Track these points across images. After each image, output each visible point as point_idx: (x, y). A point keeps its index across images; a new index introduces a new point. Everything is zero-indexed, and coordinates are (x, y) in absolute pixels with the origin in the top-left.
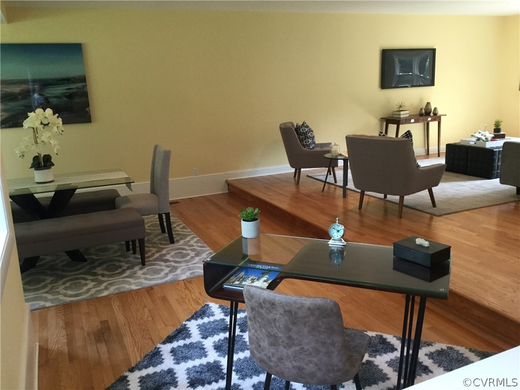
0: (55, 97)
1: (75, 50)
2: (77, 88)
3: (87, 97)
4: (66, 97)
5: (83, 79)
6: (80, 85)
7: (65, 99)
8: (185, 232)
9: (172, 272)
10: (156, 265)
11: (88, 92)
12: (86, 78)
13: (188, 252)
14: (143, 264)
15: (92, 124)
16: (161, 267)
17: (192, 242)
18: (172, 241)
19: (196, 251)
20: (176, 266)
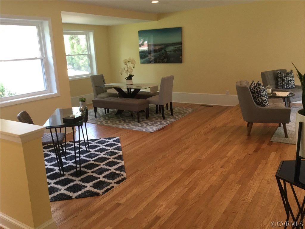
0: (170, 51)
1: (179, 30)
2: (178, 47)
3: (181, 51)
4: (173, 51)
5: (180, 43)
6: (178, 46)
7: (173, 52)
8: (179, 117)
9: (138, 127)
10: (141, 124)
11: (181, 49)
12: (182, 43)
13: (159, 123)
14: (139, 122)
15: (182, 64)
16: (140, 125)
17: (170, 121)
18: (164, 118)
19: (162, 124)
20: (144, 126)
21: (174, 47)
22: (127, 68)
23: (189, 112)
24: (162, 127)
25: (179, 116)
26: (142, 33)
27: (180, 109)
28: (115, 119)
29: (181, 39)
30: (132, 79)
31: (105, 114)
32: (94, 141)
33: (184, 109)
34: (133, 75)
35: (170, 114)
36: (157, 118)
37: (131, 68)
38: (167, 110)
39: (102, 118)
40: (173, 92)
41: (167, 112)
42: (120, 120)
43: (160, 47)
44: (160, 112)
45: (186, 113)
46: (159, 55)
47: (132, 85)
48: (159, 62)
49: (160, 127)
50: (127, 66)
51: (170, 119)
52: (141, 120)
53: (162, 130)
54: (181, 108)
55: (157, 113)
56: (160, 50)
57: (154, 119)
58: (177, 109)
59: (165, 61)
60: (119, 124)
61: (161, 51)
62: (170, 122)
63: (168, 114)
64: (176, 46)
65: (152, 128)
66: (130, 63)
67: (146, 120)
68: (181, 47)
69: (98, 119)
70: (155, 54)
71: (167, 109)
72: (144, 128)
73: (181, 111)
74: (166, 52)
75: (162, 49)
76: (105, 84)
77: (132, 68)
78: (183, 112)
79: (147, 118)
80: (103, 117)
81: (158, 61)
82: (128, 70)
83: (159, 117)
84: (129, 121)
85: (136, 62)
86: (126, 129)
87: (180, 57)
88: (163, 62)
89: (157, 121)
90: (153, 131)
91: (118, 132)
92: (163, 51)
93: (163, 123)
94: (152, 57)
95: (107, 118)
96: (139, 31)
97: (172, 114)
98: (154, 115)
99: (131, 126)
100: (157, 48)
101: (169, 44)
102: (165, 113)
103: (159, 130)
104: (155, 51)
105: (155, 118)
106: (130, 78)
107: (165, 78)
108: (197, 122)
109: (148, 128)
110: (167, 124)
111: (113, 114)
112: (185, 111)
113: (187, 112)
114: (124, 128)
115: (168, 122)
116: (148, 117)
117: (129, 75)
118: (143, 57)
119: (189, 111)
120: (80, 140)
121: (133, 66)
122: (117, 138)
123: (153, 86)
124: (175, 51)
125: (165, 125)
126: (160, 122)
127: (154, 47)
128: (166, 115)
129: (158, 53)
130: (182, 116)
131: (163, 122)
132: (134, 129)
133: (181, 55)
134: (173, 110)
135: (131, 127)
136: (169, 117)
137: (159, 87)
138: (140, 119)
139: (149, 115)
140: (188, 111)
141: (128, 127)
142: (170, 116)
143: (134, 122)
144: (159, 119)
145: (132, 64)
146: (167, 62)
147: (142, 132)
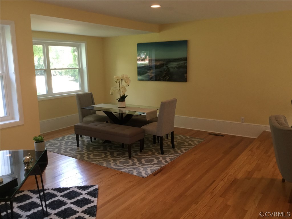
0: (173, 68)
1: (184, 44)
2: (182, 64)
3: (186, 68)
4: (177, 68)
5: (186, 59)
6: (183, 62)
8: (181, 151)
9: (128, 166)
10: (133, 160)
11: (187, 66)
12: (188, 59)
13: (156, 161)
14: (130, 157)
15: (187, 83)
16: (131, 162)
17: (170, 157)
18: (162, 153)
19: (159, 162)
20: (135, 165)
21: (178, 63)
22: (120, 87)
23: (195, 144)
24: (159, 168)
25: (182, 149)
26: (141, 47)
27: (183, 138)
28: (101, 150)
29: (187, 54)
30: (125, 101)
31: (90, 142)
32: (61, 192)
33: (187, 138)
34: (127, 96)
35: (171, 145)
36: (154, 151)
37: (124, 88)
38: (166, 140)
39: (85, 147)
40: (175, 116)
41: (167, 142)
42: (107, 153)
43: (161, 62)
44: (158, 142)
45: (190, 144)
46: (160, 72)
47: (125, 107)
48: (159, 80)
49: (156, 168)
50: (119, 84)
51: (171, 154)
52: (133, 154)
53: (159, 174)
54: (184, 136)
55: (155, 143)
56: (161, 66)
57: (150, 153)
58: (179, 138)
59: (167, 79)
60: (103, 160)
61: (163, 67)
62: (171, 159)
63: (168, 145)
64: (180, 63)
65: (145, 169)
66: (123, 81)
67: (139, 154)
68: (186, 64)
69: (80, 149)
70: (157, 70)
71: (167, 138)
72: (134, 169)
73: (185, 141)
74: (168, 68)
75: (163, 64)
76: (94, 105)
77: (126, 87)
78: (187, 144)
79: (141, 152)
80: (87, 146)
81: (158, 78)
82: (120, 90)
83: (157, 150)
84: (118, 155)
85: (130, 80)
86: (112, 169)
87: (185, 75)
88: (164, 80)
89: (153, 157)
90: (146, 176)
91: (100, 174)
92: (165, 67)
93: (161, 161)
94: (151, 73)
95: (91, 149)
96: (137, 44)
97: (173, 147)
98: (151, 146)
99: (118, 164)
100: (158, 63)
101: (172, 59)
102: (165, 144)
103: (155, 174)
104: (156, 67)
105: (151, 151)
106: (123, 99)
107: (165, 103)
108: (206, 162)
109: (140, 169)
110: (166, 164)
111: (101, 142)
112: (190, 142)
113: (192, 143)
114: (109, 166)
115: (168, 159)
116: (143, 150)
117: (121, 96)
118: (141, 73)
119: (195, 142)
120: (44, 188)
121: (127, 85)
122: (94, 188)
123: (151, 111)
124: (179, 68)
125: (163, 165)
126: (158, 158)
127: (155, 63)
128: (166, 146)
129: (159, 70)
130: (185, 150)
131: (161, 159)
132: (122, 169)
133: (186, 72)
134: (175, 140)
135: (118, 166)
136: (169, 151)
137: (158, 111)
138: (132, 152)
139: (145, 146)
140: (193, 141)
141: (114, 165)
142: (170, 148)
143: (123, 157)
144: (156, 154)
145: (125, 82)
146: (170, 80)
147: (132, 175)
